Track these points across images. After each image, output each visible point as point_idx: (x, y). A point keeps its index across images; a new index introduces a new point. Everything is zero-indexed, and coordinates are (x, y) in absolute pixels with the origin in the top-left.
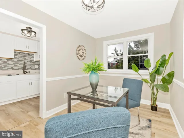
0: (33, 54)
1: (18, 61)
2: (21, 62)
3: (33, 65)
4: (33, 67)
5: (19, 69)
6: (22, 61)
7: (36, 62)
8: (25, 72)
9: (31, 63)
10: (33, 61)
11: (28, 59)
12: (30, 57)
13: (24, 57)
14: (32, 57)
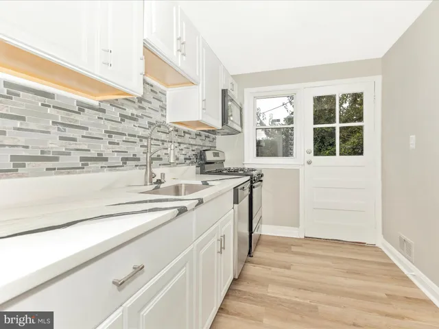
0: (164, 93)
1: (123, 118)
6: (133, 118)
8: (153, 181)
11: (152, 114)
14: (161, 104)
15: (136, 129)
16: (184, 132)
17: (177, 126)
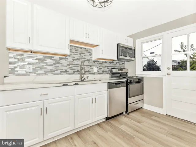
0: (91, 50)
1: (74, 60)
2: (76, 62)
3: (91, 66)
4: (90, 70)
5: (74, 72)
6: (77, 60)
7: (94, 62)
8: (83, 79)
9: (89, 64)
10: (91, 60)
11: (86, 57)
12: (88, 54)
13: (80, 54)
14: (90, 54)
15: (79, 63)
16: (102, 62)
17: (98, 60)
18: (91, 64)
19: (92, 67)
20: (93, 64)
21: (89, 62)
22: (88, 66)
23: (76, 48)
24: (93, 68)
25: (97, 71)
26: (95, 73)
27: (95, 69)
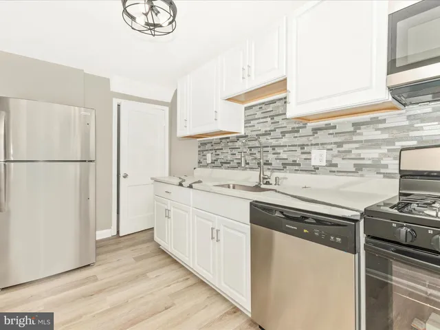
1: (258, 137)
3: (302, 146)
4: (301, 159)
7: (316, 131)
8: (264, 181)
9: (296, 141)
10: (305, 127)
13: (272, 117)
18: (303, 141)
19: (306, 149)
20: (311, 138)
21: (296, 135)
22: (293, 148)
23: (263, 106)
24: (310, 153)
25: (324, 163)
26: (316, 168)
27: (318, 157)
